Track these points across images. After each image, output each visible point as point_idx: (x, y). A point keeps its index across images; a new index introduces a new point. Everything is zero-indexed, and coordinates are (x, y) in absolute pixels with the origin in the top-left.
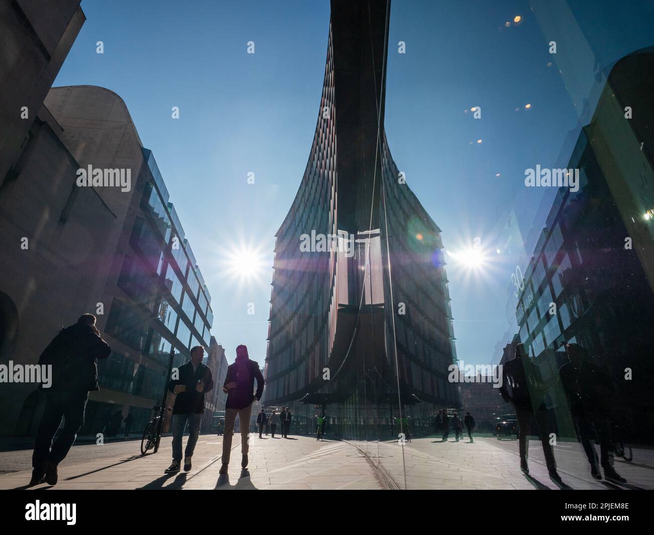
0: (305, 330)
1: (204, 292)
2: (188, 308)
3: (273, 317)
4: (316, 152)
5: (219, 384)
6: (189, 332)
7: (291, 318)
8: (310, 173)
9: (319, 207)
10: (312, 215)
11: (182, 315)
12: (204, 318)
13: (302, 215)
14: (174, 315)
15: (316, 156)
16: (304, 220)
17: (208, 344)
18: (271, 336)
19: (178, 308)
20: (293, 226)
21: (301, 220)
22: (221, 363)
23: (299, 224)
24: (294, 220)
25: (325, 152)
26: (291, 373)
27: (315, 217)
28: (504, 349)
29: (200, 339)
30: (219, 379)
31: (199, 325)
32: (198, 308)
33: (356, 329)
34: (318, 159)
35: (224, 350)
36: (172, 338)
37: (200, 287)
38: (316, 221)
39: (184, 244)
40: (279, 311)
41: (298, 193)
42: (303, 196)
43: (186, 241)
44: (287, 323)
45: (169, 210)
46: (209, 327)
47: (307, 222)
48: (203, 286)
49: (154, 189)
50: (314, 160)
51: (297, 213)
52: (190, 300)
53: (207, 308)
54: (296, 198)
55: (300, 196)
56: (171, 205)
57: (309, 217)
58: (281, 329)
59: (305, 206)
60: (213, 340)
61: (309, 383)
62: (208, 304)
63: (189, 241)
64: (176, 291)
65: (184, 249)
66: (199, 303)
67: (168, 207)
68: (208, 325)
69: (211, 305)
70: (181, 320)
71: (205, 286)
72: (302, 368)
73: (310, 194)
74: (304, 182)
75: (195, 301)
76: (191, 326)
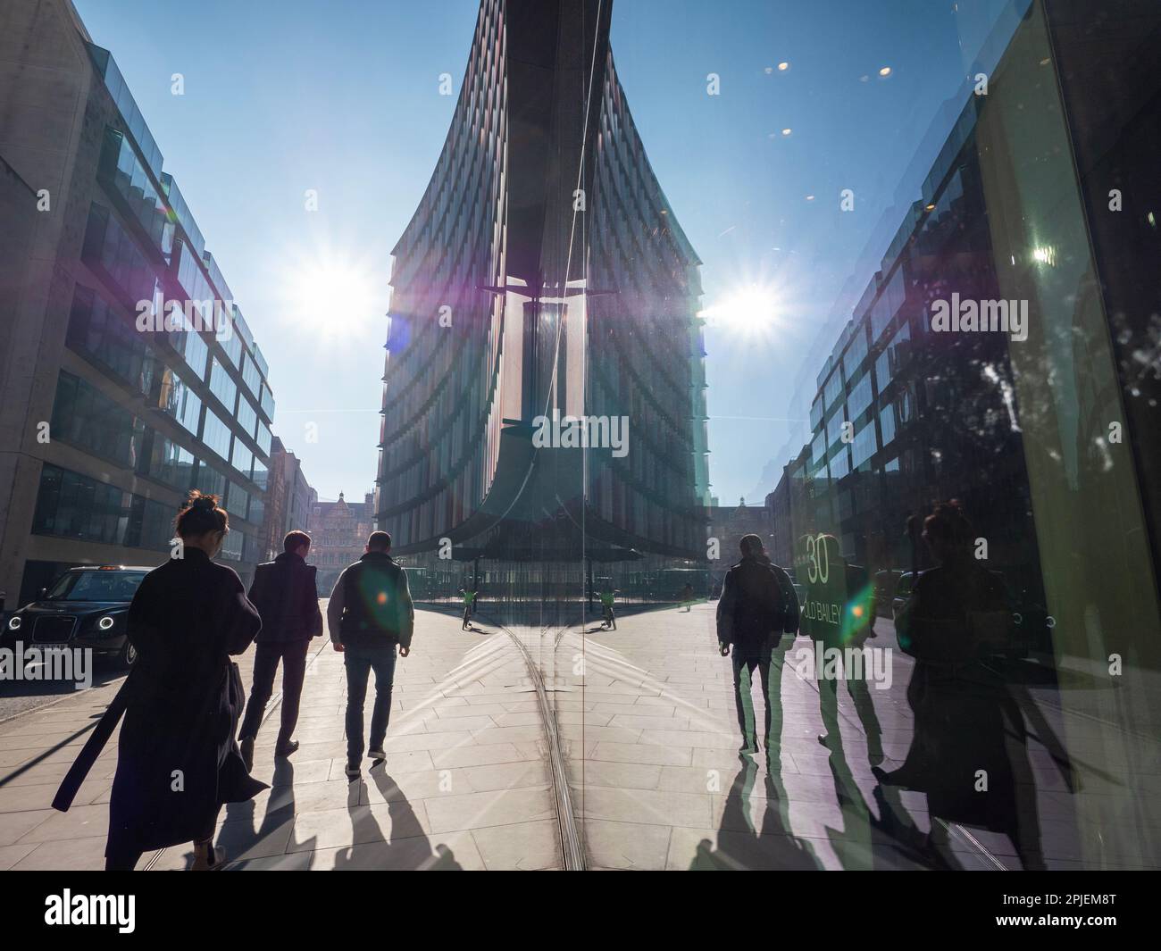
0: (447, 435)
1: (252, 357)
2: (223, 388)
3: (389, 407)
4: (472, 89)
5: (291, 520)
6: (227, 432)
7: (423, 411)
8: (461, 131)
9: (476, 206)
10: (463, 219)
11: (210, 402)
12: (256, 405)
13: (444, 219)
14: (194, 402)
15: (473, 98)
16: (448, 227)
17: (267, 452)
18: (385, 440)
19: (201, 388)
20: (427, 235)
21: (441, 228)
22: (295, 484)
23: (437, 234)
24: (428, 224)
25: (491, 92)
26: (422, 506)
27: (469, 226)
28: (785, 467)
29: (251, 444)
30: (292, 511)
31: (247, 418)
32: (242, 388)
33: (532, 465)
34: (477, 105)
35: (299, 460)
36: (195, 444)
37: (245, 347)
38: (469, 234)
39: (206, 263)
40: (401, 396)
41: (437, 171)
42: (447, 178)
43: (208, 255)
44: (417, 418)
45: (166, 189)
46: (267, 422)
47: (453, 234)
48: (250, 347)
49: (125, 142)
50: (468, 104)
51: (434, 212)
52: (225, 372)
53: (261, 387)
54: (433, 180)
55: (441, 176)
56: (168, 179)
57: (457, 223)
58: (406, 428)
59: (451, 199)
60: (276, 443)
61: (454, 526)
62: (263, 380)
63: (214, 255)
64: (195, 355)
65: (205, 271)
66: (243, 377)
67: (162, 182)
68: (264, 418)
69: (269, 380)
70: (209, 411)
71: (255, 345)
72: (441, 499)
73: (459, 176)
74: (448, 147)
75: (236, 375)
76: (230, 420)
